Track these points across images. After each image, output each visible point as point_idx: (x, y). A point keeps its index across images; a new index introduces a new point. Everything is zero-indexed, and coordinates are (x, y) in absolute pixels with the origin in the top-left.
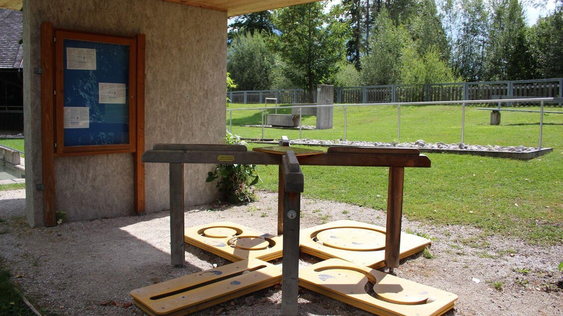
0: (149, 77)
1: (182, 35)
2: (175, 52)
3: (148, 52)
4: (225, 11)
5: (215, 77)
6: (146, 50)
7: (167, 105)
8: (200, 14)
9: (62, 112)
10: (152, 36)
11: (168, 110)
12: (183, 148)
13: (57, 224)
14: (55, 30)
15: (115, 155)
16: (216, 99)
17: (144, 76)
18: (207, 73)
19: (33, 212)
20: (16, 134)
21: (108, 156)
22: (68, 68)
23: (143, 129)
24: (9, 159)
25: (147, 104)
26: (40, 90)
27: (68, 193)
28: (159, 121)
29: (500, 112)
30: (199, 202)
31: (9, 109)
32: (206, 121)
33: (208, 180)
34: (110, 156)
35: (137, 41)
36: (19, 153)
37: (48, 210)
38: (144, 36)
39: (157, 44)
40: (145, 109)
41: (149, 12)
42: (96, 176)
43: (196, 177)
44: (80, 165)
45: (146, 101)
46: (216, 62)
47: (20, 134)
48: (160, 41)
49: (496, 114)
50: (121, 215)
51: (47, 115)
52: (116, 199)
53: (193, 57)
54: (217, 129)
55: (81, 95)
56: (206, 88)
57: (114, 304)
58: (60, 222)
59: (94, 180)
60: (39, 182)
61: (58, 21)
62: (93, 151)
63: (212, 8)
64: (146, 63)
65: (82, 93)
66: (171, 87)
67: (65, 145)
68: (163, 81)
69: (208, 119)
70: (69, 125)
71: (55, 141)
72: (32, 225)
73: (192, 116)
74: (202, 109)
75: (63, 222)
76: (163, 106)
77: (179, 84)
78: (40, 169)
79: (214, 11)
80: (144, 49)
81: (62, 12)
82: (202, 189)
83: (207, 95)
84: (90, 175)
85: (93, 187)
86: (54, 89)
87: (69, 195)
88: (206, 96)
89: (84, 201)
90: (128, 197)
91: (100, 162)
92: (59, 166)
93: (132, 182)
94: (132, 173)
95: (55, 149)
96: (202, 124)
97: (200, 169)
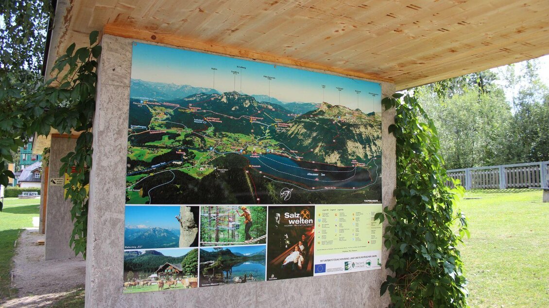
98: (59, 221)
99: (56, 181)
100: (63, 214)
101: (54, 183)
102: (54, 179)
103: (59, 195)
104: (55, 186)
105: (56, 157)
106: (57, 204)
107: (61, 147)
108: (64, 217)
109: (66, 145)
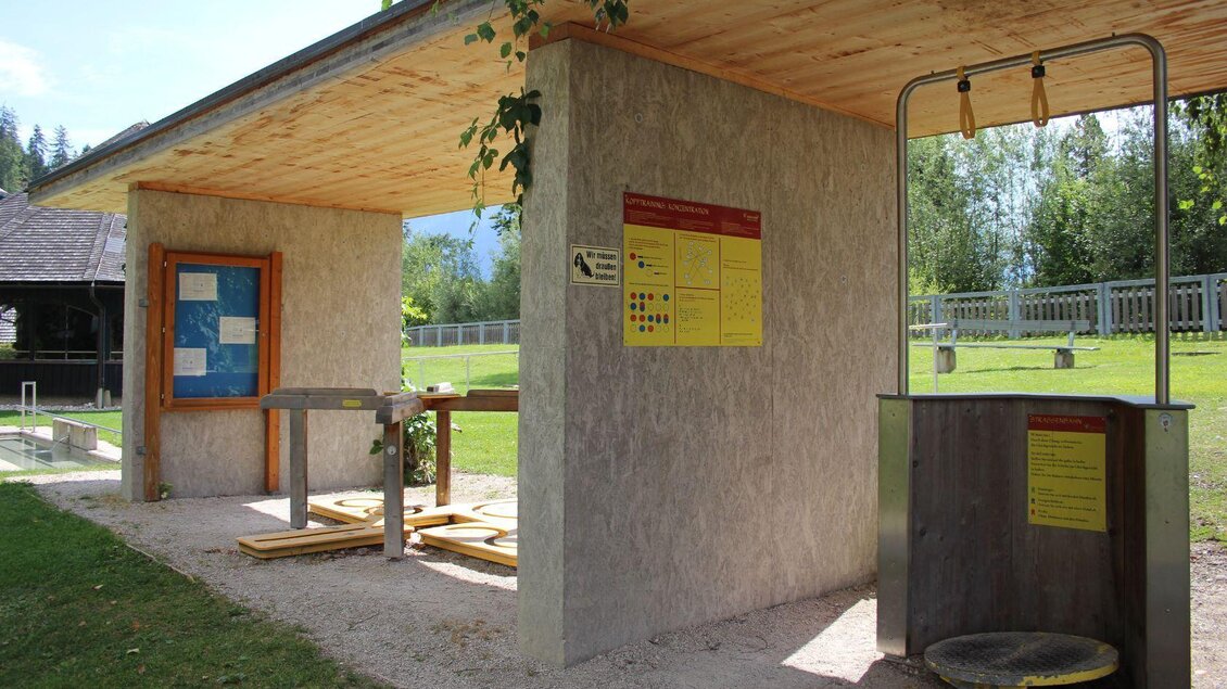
0: (288, 308)
1: (335, 250)
2: (324, 273)
3: (286, 274)
4: (401, 214)
5: (384, 306)
6: (283, 273)
7: (313, 346)
8: (361, 219)
9: (172, 354)
10: (293, 253)
11: (315, 353)
12: (306, 393)
13: (161, 499)
14: (167, 252)
15: (239, 411)
16: (385, 336)
17: (280, 305)
18: (372, 301)
19: (130, 483)
20: (82, 404)
21: (229, 413)
22: (181, 299)
23: (278, 378)
24: (78, 440)
25: (284, 344)
26: (145, 326)
27: (176, 460)
28: (301, 367)
29: (956, 349)
30: (359, 482)
31: (70, 356)
32: (370, 367)
33: (373, 452)
34: (233, 413)
35: (271, 261)
36: (94, 429)
37: (150, 479)
38: (280, 254)
39: (300, 263)
40: (282, 350)
41: (288, 222)
42: (213, 439)
43: (355, 447)
44: (193, 424)
45: (283, 340)
46: (386, 284)
47: (90, 404)
48: (303, 260)
49: (946, 353)
50: (246, 494)
51: (153, 359)
52: (240, 472)
53: (350, 279)
54: (387, 379)
55: (203, 333)
56: (370, 322)
57: (219, 551)
58: (164, 495)
59: (211, 444)
60: (142, 444)
61: (170, 240)
62: (211, 405)
63: (378, 211)
64: (283, 289)
65: (203, 329)
66: (319, 321)
67: (175, 396)
68: (306, 313)
69: (373, 364)
70: (180, 371)
71: (162, 391)
72: (129, 501)
73: (349, 361)
74: (364, 351)
75: (168, 497)
76: (308, 347)
77: (330, 317)
78: (142, 428)
79: (381, 214)
80: (280, 271)
81: (175, 228)
82: (364, 463)
83: (372, 332)
84: (206, 438)
85: (209, 453)
86: (163, 325)
87: (177, 463)
88: (370, 333)
89: (196, 471)
90: (257, 470)
91: (218, 420)
92: (166, 424)
93: (262, 449)
94: (263, 438)
95: (162, 401)
96: (364, 372)
97: (362, 435)
98: (606, 463)
99: (591, 263)
100: (621, 430)
101: (586, 270)
102: (584, 253)
103: (604, 335)
104: (590, 289)
105: (590, 140)
106: (599, 378)
107: (605, 93)
108: (625, 443)
109: (620, 87)
